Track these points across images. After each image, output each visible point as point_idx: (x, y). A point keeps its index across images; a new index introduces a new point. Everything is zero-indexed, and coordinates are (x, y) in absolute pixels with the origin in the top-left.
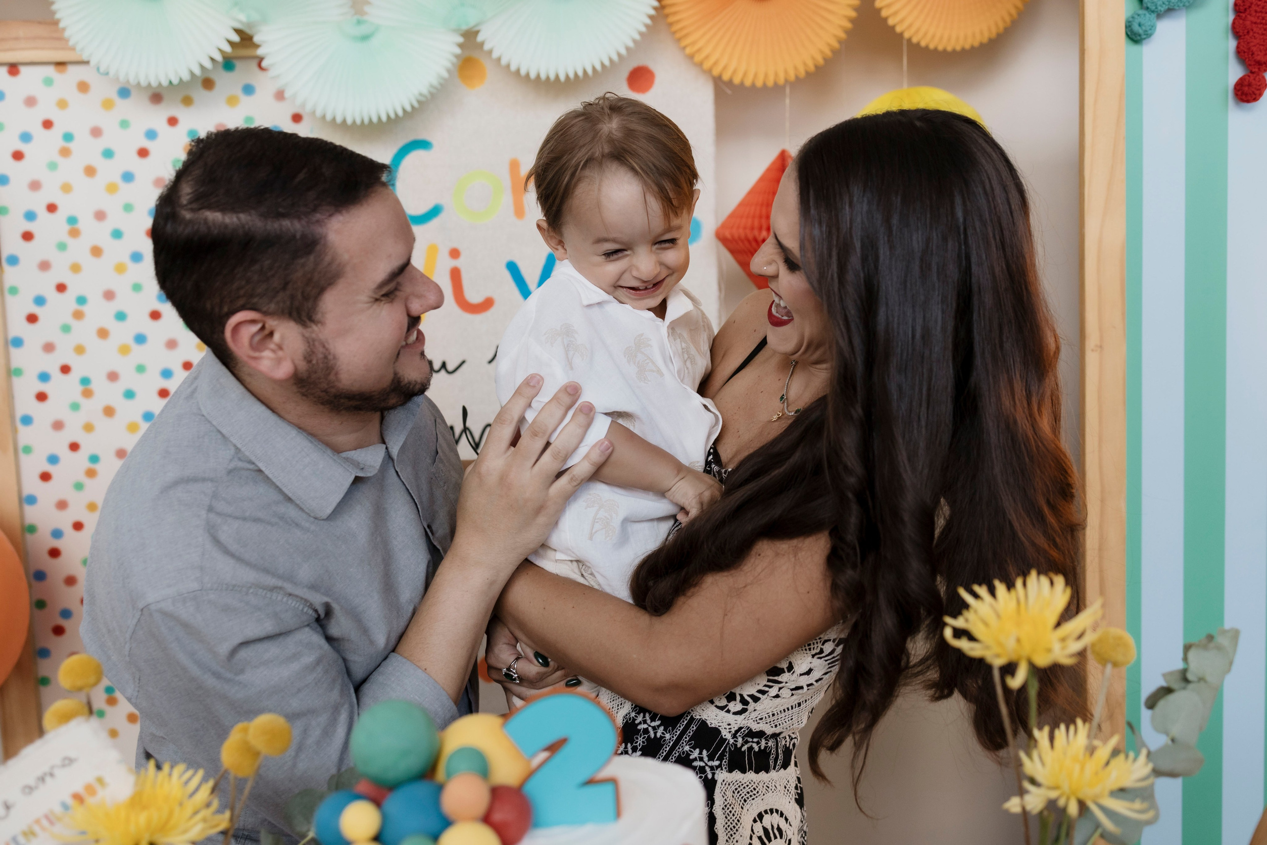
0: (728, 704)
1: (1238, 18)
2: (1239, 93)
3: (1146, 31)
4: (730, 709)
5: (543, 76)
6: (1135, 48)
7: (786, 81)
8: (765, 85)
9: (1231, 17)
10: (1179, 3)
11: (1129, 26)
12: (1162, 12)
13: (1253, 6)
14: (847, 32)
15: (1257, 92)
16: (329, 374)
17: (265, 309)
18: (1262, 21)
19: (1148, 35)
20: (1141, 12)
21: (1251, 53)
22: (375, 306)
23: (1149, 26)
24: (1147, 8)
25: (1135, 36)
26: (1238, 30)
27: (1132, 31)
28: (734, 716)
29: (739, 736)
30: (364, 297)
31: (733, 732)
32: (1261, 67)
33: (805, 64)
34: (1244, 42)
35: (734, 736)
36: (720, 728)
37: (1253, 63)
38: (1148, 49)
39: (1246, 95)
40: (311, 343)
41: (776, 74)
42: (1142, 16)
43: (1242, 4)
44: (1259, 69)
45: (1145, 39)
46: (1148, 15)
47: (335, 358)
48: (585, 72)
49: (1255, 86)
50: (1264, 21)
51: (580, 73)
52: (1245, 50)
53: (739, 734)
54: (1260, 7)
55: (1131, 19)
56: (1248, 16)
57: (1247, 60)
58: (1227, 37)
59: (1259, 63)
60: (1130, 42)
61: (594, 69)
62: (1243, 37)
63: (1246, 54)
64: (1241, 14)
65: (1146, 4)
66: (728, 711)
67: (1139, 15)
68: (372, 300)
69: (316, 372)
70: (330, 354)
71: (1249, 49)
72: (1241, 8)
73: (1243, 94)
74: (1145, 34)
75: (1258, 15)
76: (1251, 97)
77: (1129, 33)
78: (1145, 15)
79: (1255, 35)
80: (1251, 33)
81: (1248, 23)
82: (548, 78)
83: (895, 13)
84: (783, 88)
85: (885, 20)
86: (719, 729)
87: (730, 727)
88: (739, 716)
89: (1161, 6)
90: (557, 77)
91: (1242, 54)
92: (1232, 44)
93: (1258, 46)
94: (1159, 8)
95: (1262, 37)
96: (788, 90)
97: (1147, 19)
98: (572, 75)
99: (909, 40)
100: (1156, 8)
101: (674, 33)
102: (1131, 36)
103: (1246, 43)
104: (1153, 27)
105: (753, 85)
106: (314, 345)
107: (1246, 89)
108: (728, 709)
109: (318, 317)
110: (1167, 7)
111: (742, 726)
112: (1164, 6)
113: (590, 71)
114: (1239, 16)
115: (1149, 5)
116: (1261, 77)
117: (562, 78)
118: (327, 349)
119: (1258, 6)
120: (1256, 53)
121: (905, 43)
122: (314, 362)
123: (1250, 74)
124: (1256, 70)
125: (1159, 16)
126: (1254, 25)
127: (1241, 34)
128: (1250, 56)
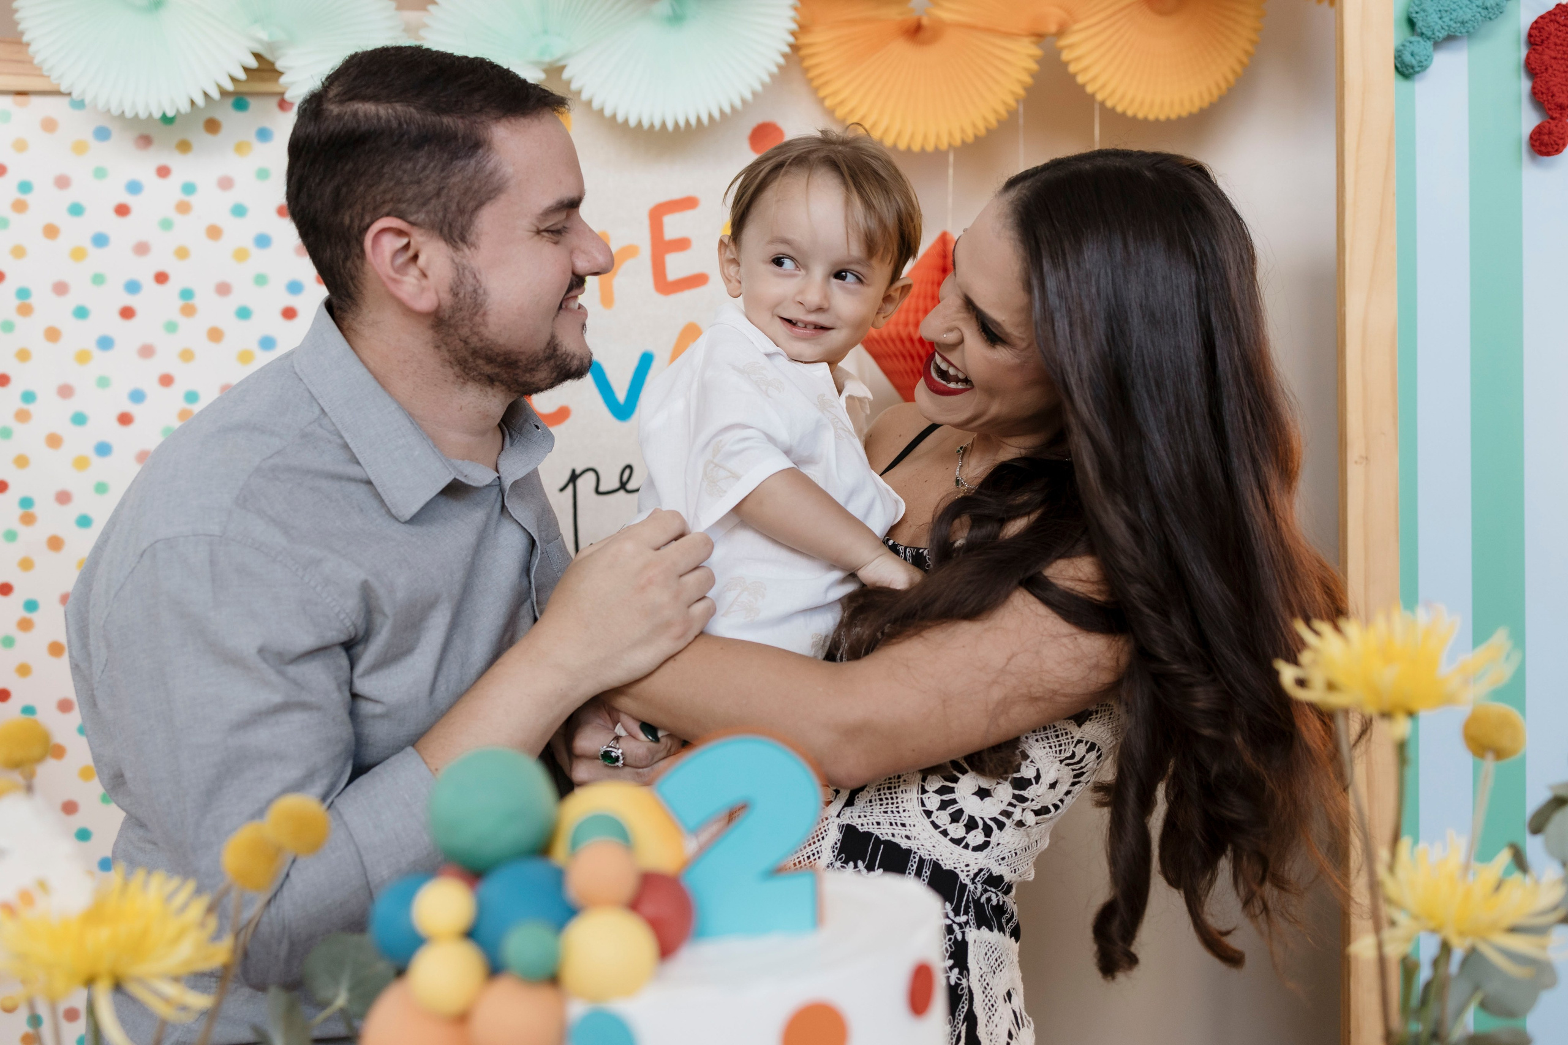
0: (966, 835)
1: (1533, 52)
2: (1537, 144)
3: (1421, 62)
4: (969, 842)
5: (646, 124)
6: (1405, 85)
7: (950, 145)
8: (923, 150)
9: (1524, 52)
10: (1461, 29)
11: (1398, 56)
12: (1441, 39)
13: (1552, 37)
14: (1028, 89)
15: (1561, 142)
16: (476, 314)
17: (412, 218)
18: (1563, 56)
19: (1423, 67)
20: (1414, 39)
21: (1551, 94)
22: (536, 238)
23: (1424, 55)
24: (1422, 34)
25: (1405, 70)
26: (1533, 67)
27: (1403, 63)
28: (973, 852)
29: (979, 881)
30: (525, 224)
31: (972, 876)
32: (1563, 111)
33: (974, 126)
34: (1541, 81)
35: (973, 880)
36: (956, 870)
37: (1553, 107)
38: (1421, 86)
39: (1546, 145)
40: (461, 271)
41: (938, 137)
42: (1415, 44)
43: (1538, 35)
44: (1561, 114)
45: (1418, 72)
46: (1422, 42)
47: (485, 293)
48: (699, 120)
49: (1556, 135)
50: (1566, 56)
51: (693, 121)
52: (1544, 91)
53: (978, 879)
54: (1560, 38)
55: (1401, 48)
56: (1546, 50)
57: (1546, 103)
58: (1520, 77)
59: (1561, 107)
60: (1400, 77)
61: (711, 116)
62: (1539, 75)
63: (1545, 95)
64: (1538, 47)
65: (1421, 29)
66: (966, 846)
67: (1411, 42)
68: (535, 229)
69: (461, 309)
70: (480, 286)
71: (1548, 89)
72: (1537, 39)
73: (1541, 144)
74: (1419, 66)
75: (1558, 48)
76: (1553, 148)
77: (1399, 65)
78: (1419, 42)
79: (1555, 72)
80: (1550, 71)
81: (1545, 57)
82: (652, 126)
83: (1085, 69)
84: (945, 154)
85: (1073, 77)
86: (955, 873)
87: (968, 868)
88: (979, 852)
89: (1439, 31)
90: (664, 125)
91: (1540, 97)
92: (1526, 85)
93: (1559, 85)
94: (1437, 34)
95: (1564, 75)
96: (951, 158)
97: (1422, 47)
98: (682, 123)
99: (1102, 104)
100: (1433, 34)
101: (811, 80)
102: (1401, 69)
103: (1544, 82)
104: (1429, 58)
105: (909, 150)
106: (463, 274)
107: (1546, 138)
108: (967, 843)
109: (471, 238)
110: (1446, 33)
111: (982, 867)
112: (1443, 31)
113: (705, 119)
114: (1534, 49)
115: (1424, 30)
116: (1564, 124)
117: (670, 126)
118: (478, 281)
119: (1558, 37)
120: (1557, 94)
121: (1097, 107)
122: (461, 295)
123: (1550, 121)
124: (1558, 115)
125: (1437, 45)
126: (1553, 61)
127: (1538, 71)
128: (1550, 98)
